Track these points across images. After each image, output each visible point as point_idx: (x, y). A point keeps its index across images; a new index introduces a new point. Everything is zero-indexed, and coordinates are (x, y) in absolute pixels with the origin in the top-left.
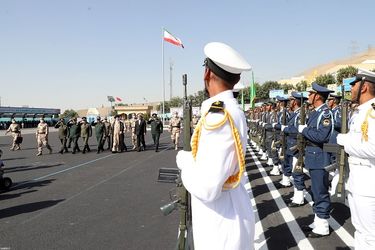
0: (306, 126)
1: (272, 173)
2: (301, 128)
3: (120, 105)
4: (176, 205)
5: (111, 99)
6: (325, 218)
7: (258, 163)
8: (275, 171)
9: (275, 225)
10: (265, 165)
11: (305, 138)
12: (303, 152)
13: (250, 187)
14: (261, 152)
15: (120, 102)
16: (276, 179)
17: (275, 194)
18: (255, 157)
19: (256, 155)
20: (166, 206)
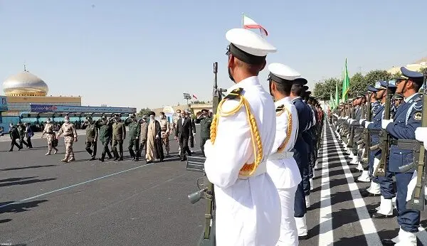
0: (392, 120)
1: (360, 179)
2: (385, 123)
3: (197, 103)
4: (202, 194)
5: (187, 97)
6: (412, 232)
7: (346, 167)
8: (365, 177)
9: (350, 235)
10: (354, 170)
11: (390, 135)
12: (388, 152)
13: (329, 194)
14: (352, 155)
15: (196, 100)
16: (364, 186)
17: (359, 203)
18: (343, 161)
19: (346, 158)
20: (193, 195)
